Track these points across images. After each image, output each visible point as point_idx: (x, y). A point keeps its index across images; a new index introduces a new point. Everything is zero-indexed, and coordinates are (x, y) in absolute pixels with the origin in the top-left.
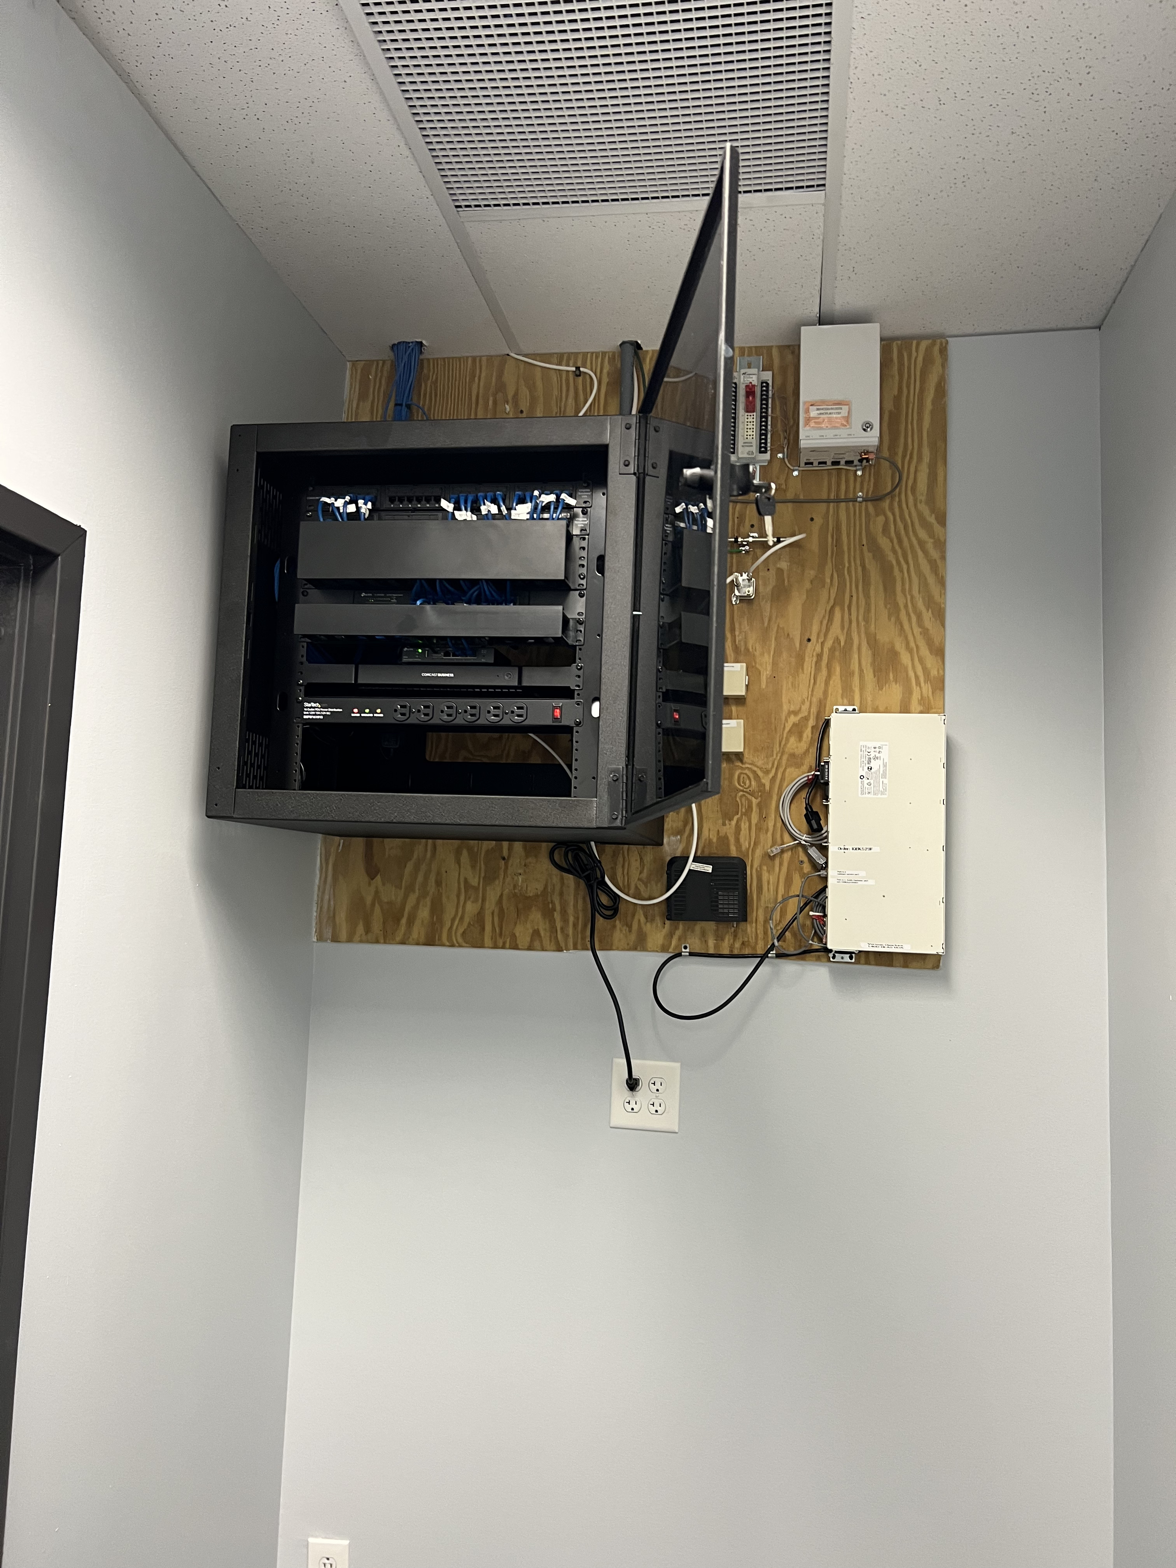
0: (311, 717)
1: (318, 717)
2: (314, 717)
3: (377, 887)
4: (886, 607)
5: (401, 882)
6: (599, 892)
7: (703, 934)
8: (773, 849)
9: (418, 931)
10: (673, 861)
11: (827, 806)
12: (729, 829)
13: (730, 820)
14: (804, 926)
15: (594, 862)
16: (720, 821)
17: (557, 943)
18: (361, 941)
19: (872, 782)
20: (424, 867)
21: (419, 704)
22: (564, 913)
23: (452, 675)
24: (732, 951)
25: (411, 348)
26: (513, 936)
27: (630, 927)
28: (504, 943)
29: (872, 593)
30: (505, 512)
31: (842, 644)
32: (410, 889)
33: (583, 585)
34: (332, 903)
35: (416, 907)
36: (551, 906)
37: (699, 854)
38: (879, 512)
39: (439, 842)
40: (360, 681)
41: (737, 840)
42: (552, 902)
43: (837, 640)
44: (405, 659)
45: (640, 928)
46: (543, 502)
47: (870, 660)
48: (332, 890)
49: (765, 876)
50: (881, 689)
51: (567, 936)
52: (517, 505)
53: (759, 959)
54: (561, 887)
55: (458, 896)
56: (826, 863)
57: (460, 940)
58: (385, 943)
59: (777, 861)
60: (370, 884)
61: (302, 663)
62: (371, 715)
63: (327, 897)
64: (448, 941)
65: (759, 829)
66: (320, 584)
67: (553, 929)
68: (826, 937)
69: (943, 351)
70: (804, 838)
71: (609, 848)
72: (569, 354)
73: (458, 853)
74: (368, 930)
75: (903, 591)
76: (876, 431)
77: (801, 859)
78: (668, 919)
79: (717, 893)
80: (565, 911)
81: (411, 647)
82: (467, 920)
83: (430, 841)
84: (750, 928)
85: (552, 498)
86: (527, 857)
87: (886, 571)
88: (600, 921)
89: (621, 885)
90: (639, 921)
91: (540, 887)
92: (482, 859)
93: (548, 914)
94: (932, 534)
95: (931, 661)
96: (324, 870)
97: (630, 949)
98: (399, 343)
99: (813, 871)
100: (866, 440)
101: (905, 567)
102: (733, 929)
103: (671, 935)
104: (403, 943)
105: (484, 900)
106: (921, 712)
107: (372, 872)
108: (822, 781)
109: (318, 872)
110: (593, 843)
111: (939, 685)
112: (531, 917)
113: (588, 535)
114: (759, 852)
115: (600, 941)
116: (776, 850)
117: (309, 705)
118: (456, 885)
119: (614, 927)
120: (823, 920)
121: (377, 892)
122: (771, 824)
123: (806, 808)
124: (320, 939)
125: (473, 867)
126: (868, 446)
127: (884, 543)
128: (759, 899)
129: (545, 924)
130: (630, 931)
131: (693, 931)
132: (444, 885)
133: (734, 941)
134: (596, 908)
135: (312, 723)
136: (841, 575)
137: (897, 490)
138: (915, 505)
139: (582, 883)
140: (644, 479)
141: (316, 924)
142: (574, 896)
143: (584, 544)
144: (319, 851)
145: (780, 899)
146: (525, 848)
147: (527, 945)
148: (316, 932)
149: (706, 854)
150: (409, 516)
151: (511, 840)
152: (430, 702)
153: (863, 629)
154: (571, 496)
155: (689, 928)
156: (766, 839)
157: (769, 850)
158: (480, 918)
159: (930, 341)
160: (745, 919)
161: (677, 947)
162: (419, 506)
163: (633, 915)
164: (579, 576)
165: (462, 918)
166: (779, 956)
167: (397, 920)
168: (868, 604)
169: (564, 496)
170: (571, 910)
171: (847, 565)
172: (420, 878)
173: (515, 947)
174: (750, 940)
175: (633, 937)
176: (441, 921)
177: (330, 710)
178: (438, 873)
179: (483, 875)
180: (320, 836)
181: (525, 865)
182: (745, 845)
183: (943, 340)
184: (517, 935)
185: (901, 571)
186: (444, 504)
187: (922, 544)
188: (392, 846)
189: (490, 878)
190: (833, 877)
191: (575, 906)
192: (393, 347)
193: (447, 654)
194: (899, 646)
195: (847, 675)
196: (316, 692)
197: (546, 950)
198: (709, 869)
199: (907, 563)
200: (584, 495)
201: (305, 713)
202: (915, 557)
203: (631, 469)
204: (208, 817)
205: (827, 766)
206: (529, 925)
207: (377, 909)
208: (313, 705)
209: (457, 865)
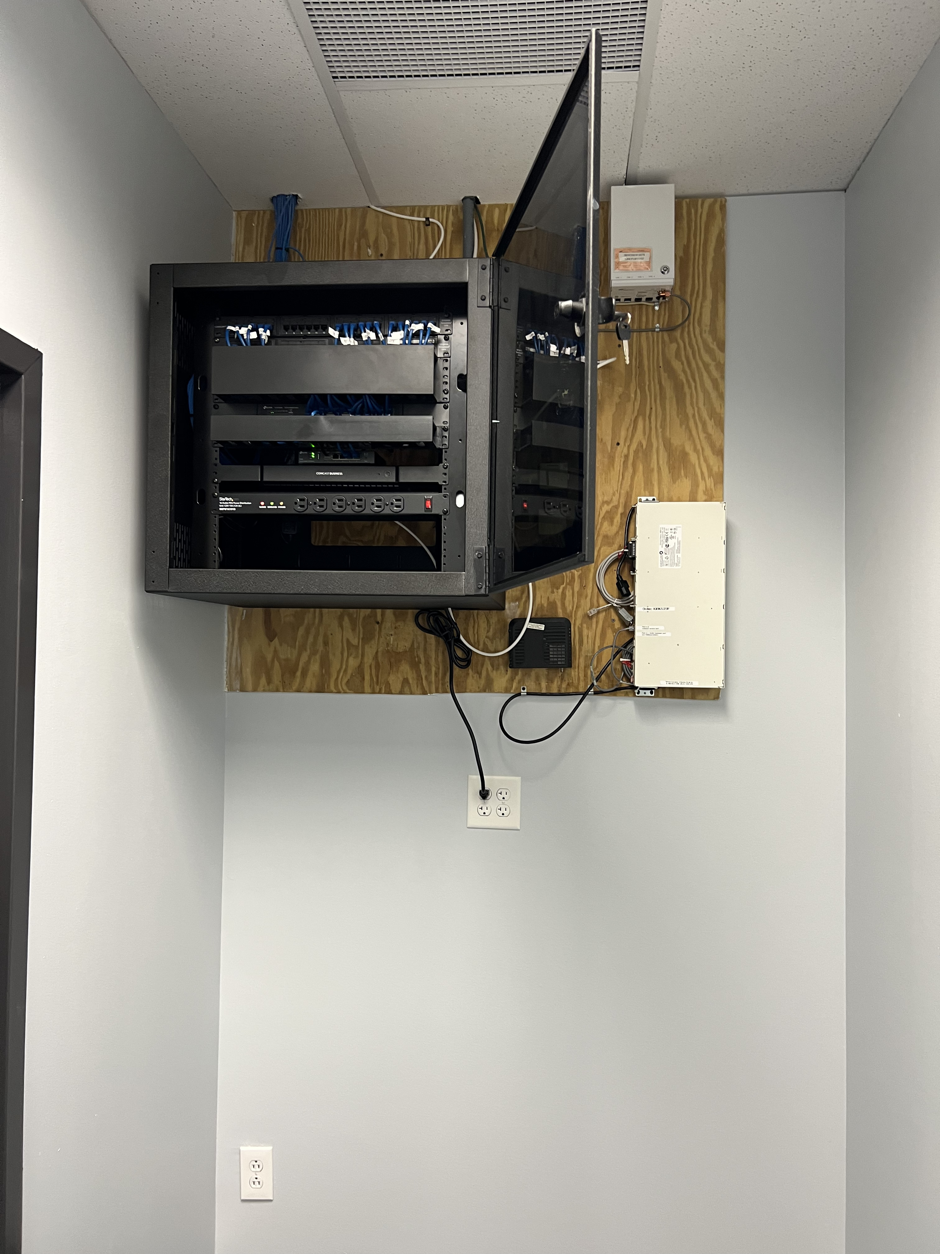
0: (225, 509)
1: (232, 509)
2: (229, 509)
3: (275, 648)
4: (678, 417)
5: (296, 643)
6: (455, 647)
7: (537, 679)
8: (592, 611)
9: (310, 681)
10: (513, 622)
11: (633, 577)
12: (556, 596)
13: (558, 588)
14: (615, 669)
15: (452, 624)
16: (550, 590)
17: (423, 687)
18: (264, 691)
19: (669, 556)
20: (313, 631)
21: (315, 497)
22: (428, 664)
23: (341, 474)
24: (560, 691)
25: (288, 200)
26: (388, 684)
27: (480, 674)
28: (380, 689)
29: (668, 407)
30: (382, 338)
31: (644, 447)
32: (303, 647)
33: (446, 399)
34: (239, 661)
35: (308, 663)
36: (417, 659)
37: (533, 616)
38: (673, 340)
39: (325, 611)
40: (265, 479)
41: (563, 604)
42: (418, 656)
43: (640, 444)
44: (301, 461)
45: (488, 674)
46: (413, 330)
47: (666, 460)
48: (239, 650)
49: (585, 632)
50: (674, 482)
51: (430, 683)
52: (392, 332)
53: (582, 696)
54: (425, 645)
55: (342, 654)
56: (634, 621)
57: (345, 688)
58: (284, 691)
59: (594, 620)
60: (269, 645)
61: (216, 465)
62: (276, 507)
63: (234, 655)
64: (335, 688)
65: (580, 595)
66: (228, 399)
67: (419, 677)
68: (634, 677)
69: (723, 208)
70: (616, 601)
71: (462, 613)
72: (420, 207)
73: (341, 619)
74: (269, 681)
75: (692, 404)
76: (672, 274)
77: (612, 618)
78: (510, 667)
79: (549, 646)
80: (429, 663)
81: (306, 451)
82: (350, 672)
83: (317, 610)
84: (573, 672)
85: (421, 326)
86: (397, 621)
87: (678, 388)
88: (456, 670)
89: (472, 641)
90: (487, 669)
91: (408, 645)
92: (360, 623)
93: (415, 665)
94: (714, 358)
95: (713, 460)
96: (231, 634)
97: (480, 692)
98: (278, 196)
99: (621, 628)
100: (664, 281)
101: (693, 384)
102: (560, 674)
103: (512, 679)
104: (298, 691)
105: (363, 655)
106: (706, 501)
107: (271, 635)
108: (630, 557)
109: (226, 637)
110: (450, 609)
111: (719, 479)
112: (401, 668)
113: (450, 357)
114: (580, 614)
115: (457, 686)
116: (593, 612)
117: (224, 499)
118: (340, 644)
119: (468, 674)
120: (631, 665)
121: (275, 651)
122: (589, 591)
123: (618, 578)
124: (231, 689)
125: (354, 630)
126: (665, 286)
127: (677, 365)
128: (580, 650)
129: (413, 673)
130: (480, 677)
131: (530, 676)
132: (330, 645)
133: (561, 683)
134: (453, 659)
135: (226, 515)
136: (643, 392)
137: (687, 323)
138: (701, 334)
139: (441, 640)
140: (498, 310)
141: (227, 677)
142: (435, 651)
143: (447, 365)
144: (226, 619)
145: (597, 650)
146: (394, 614)
147: (398, 690)
148: (227, 684)
149: (539, 616)
150: (301, 342)
151: (384, 607)
152: (324, 495)
153: (660, 435)
154: (435, 325)
155: (526, 674)
156: (586, 604)
157: (588, 612)
158: (360, 670)
159: (712, 200)
160: (570, 666)
161: (516, 689)
162: (309, 333)
163: (482, 666)
164: (444, 391)
165: (346, 671)
166: (596, 693)
167: (293, 673)
168: (664, 414)
169: (430, 325)
170: (433, 662)
171: (647, 383)
172: (311, 639)
173: (389, 692)
174: (574, 682)
175: (483, 682)
176: (329, 673)
177: (241, 503)
178: (325, 636)
179: (361, 636)
180: (226, 607)
181: (395, 628)
182: (569, 608)
183: (723, 199)
184: (391, 682)
185: (690, 387)
186: (331, 331)
187: (706, 366)
188: (286, 614)
189: (367, 638)
190: (638, 631)
191: (436, 659)
192: (273, 199)
193: (336, 456)
194: (689, 448)
195: (648, 472)
196: (228, 488)
197: (414, 694)
198: (542, 627)
199: (695, 381)
200: (446, 324)
201: (220, 506)
202: (701, 377)
203: (487, 303)
204: (147, 592)
205: (634, 545)
206: (399, 675)
207: (276, 664)
208: (227, 499)
209: (340, 628)
